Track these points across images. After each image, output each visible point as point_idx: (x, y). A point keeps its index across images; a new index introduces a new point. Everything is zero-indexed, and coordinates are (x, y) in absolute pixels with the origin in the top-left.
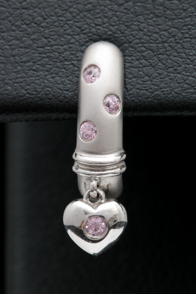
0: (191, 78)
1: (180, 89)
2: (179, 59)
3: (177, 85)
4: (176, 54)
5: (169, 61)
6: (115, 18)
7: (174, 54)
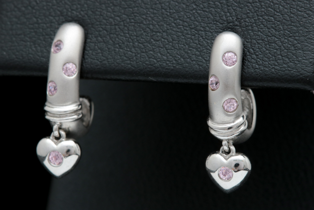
0: (129, 53)
1: (121, 60)
2: (124, 38)
3: (119, 57)
4: (123, 34)
5: (117, 39)
7: (121, 34)
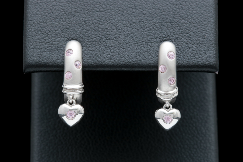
0: (109, 55)
1: (105, 59)
2: (104, 48)
3: (104, 58)
4: (103, 46)
5: (100, 49)
6: (78, 31)
7: (102, 46)
